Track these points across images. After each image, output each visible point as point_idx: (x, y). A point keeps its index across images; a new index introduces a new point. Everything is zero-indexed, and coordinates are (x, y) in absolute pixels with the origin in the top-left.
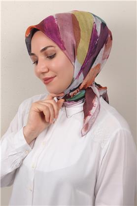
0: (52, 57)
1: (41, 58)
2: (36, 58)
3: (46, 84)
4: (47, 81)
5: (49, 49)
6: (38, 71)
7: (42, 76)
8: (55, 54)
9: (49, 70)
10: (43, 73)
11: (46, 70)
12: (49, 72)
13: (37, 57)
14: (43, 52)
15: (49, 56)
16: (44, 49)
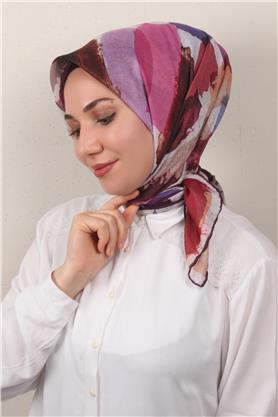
0: (107, 120)
1: (86, 123)
2: (75, 123)
3: (100, 176)
4: (101, 170)
5: (101, 105)
6: (82, 150)
7: (89, 159)
8: (114, 115)
9: (103, 149)
10: (92, 155)
11: (97, 148)
12: (105, 152)
13: (77, 121)
14: (90, 112)
15: (101, 118)
16: (91, 106)
